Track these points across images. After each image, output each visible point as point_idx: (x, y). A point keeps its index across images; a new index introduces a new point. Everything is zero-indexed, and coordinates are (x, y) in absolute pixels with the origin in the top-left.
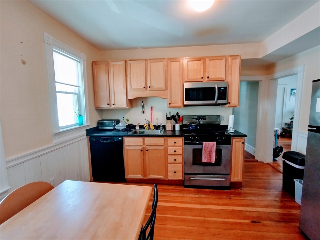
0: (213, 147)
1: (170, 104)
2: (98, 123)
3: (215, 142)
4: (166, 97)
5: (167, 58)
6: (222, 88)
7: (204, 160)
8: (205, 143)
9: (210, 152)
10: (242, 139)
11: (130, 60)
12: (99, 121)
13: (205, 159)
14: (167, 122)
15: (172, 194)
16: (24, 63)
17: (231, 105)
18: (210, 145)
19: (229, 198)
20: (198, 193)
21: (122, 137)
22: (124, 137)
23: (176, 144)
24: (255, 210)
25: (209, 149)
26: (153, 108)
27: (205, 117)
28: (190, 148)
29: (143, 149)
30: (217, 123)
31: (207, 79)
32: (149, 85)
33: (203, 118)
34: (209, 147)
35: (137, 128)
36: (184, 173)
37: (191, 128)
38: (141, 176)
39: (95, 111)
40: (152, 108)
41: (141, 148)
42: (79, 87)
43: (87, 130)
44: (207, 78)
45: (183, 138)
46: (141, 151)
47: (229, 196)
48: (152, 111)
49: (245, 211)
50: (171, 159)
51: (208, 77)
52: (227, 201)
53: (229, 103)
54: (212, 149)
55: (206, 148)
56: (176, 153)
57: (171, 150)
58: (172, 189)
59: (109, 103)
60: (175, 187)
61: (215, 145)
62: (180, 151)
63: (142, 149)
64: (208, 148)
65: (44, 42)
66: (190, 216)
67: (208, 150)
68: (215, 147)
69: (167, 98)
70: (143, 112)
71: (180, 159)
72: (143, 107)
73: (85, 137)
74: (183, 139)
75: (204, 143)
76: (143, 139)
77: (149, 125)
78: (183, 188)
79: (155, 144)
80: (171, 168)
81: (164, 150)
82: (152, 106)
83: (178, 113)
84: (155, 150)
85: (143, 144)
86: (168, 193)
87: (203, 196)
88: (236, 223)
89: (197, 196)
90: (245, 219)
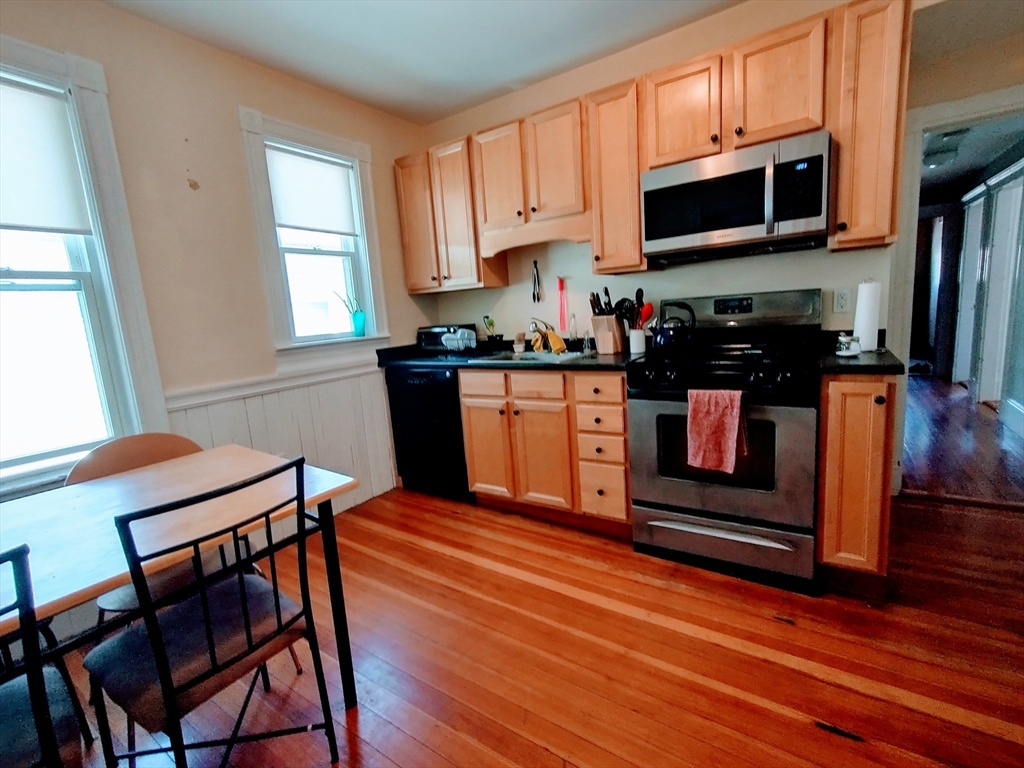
0: (728, 411)
1: (597, 259)
2: (420, 335)
3: (738, 394)
4: (587, 237)
5: (586, 96)
6: (800, 167)
7: (694, 460)
8: (698, 395)
9: (719, 431)
10: (881, 381)
11: (480, 133)
12: (420, 328)
13: (695, 456)
14: (596, 326)
15: (579, 560)
16: (194, 186)
17: (854, 233)
18: (717, 403)
19: (789, 622)
20: (674, 574)
21: (455, 370)
22: (459, 370)
23: (600, 397)
24: (878, 695)
25: (712, 418)
26: (568, 283)
27: (747, 299)
28: (647, 410)
29: (508, 408)
30: (803, 322)
31: (736, 140)
32: (533, 203)
33: (742, 304)
34: (713, 409)
35: (519, 348)
36: (632, 500)
37: (659, 338)
38: (505, 490)
39: (410, 299)
40: (562, 282)
41: (500, 403)
42: (354, 235)
43: (379, 352)
44: (735, 135)
45: (625, 375)
46: (502, 412)
47: (791, 615)
48: (564, 291)
49: (822, 681)
50: (586, 444)
51: (740, 132)
52: (770, 630)
53: (843, 227)
54: (728, 420)
55: (701, 415)
56: (602, 427)
57: (585, 416)
58: (588, 546)
59: (436, 275)
60: (606, 541)
61: (737, 403)
62: (614, 421)
63: (505, 409)
64: (708, 412)
65: (241, 130)
66: (584, 630)
67: (707, 424)
68: (736, 411)
69: (589, 241)
70: (537, 298)
71: (615, 449)
72: (537, 281)
73: (376, 368)
74: (623, 378)
75: (692, 393)
76: (506, 375)
77: (545, 338)
78: (628, 551)
79: (538, 393)
80: (590, 476)
81: (565, 411)
82: (561, 276)
83: (640, 293)
84: (540, 412)
85: (507, 392)
86: (567, 554)
87: (682, 588)
88: (738, 704)
89: (658, 583)
90: (796, 706)
